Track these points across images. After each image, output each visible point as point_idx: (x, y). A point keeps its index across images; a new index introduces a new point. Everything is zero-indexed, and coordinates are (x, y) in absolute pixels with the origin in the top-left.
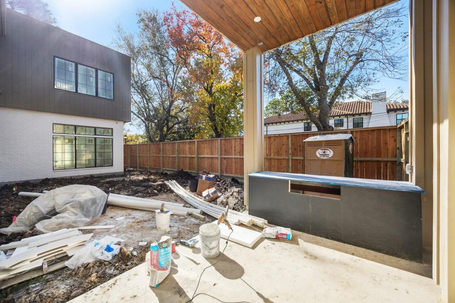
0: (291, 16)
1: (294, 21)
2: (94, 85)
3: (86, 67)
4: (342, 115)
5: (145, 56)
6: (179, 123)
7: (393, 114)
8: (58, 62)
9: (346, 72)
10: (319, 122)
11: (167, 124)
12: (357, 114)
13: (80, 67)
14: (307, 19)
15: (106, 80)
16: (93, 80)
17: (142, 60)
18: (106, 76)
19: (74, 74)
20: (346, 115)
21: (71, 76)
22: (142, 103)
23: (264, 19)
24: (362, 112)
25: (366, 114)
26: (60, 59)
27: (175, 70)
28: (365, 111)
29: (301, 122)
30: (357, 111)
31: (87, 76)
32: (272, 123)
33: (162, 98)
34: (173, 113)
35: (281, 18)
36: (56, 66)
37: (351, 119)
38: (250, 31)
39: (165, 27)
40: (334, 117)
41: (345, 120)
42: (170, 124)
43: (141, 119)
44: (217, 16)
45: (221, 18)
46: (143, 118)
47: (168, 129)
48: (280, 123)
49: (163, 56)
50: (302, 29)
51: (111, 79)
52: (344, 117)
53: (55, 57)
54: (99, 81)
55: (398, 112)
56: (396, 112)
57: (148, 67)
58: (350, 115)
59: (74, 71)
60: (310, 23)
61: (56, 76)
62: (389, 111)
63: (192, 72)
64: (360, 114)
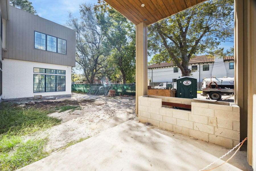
0: (162, 3)
1: (164, 6)
2: (56, 46)
3: (51, 37)
4: (196, 63)
5: (84, 30)
6: (102, 67)
7: (227, 63)
8: (37, 34)
9: (199, 38)
10: (182, 67)
11: (96, 68)
12: (206, 63)
13: (48, 36)
14: (172, 4)
15: (62, 44)
16: (55, 44)
17: (82, 32)
18: (62, 42)
19: (45, 41)
20: (199, 63)
21: (43, 41)
22: (82, 56)
23: (147, 5)
24: (209, 61)
25: (211, 62)
26: (37, 33)
27: (100, 38)
28: (210, 61)
29: (172, 67)
30: (206, 61)
31: (52, 41)
32: (155, 68)
33: (93, 53)
34: (99, 62)
35: (157, 5)
36: (36, 36)
37: (202, 65)
38: (139, 13)
39: (95, 14)
40: (191, 64)
41: (198, 66)
42: (97, 68)
43: (81, 65)
44: (120, 5)
45: (122, 5)
46: (82, 65)
47: (96, 71)
48: (160, 68)
49: (93, 30)
50: (169, 11)
51: (65, 43)
52: (198, 64)
53: (35, 31)
54: (59, 44)
55: (231, 61)
56: (229, 61)
57: (86, 36)
58: (201, 63)
59: (45, 39)
60: (174, 7)
61: (35, 42)
62: (225, 61)
63: (109, 39)
64: (207, 63)
